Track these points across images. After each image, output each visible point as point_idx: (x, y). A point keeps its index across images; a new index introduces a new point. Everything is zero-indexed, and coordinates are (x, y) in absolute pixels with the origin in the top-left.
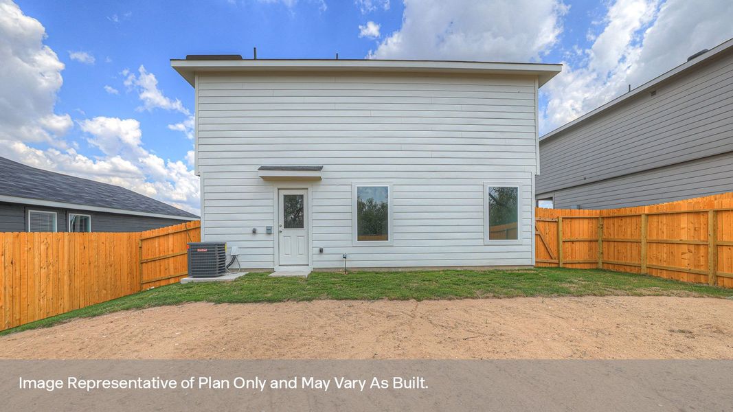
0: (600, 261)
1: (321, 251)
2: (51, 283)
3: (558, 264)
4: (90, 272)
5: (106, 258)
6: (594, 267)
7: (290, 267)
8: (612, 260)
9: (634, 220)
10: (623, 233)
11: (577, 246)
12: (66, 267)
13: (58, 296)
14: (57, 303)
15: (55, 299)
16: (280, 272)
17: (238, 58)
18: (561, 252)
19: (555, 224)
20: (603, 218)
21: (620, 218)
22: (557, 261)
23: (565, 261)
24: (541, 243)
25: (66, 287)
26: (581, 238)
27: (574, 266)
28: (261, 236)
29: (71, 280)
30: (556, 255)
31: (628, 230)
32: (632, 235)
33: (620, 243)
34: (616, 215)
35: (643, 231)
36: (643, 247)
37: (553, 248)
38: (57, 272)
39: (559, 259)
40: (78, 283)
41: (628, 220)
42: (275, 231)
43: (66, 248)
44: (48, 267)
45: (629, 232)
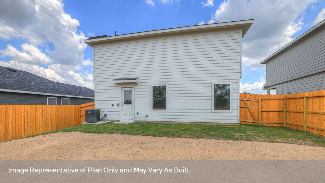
0: (285, 123)
1: (138, 113)
2: (44, 122)
3: (259, 123)
4: (59, 119)
5: (66, 114)
6: (281, 125)
7: (125, 120)
8: (291, 122)
9: (301, 100)
10: (296, 108)
11: (270, 114)
12: (49, 117)
13: (47, 127)
14: (46, 129)
15: (45, 128)
16: (122, 122)
17: (106, 36)
18: (260, 117)
19: (257, 102)
20: (287, 99)
21: (294, 99)
22: (258, 122)
23: (262, 122)
24: (249, 112)
25: (50, 124)
26: (273, 110)
27: (269, 125)
28: (115, 107)
29: (51, 122)
30: (257, 119)
31: (299, 106)
32: (300, 108)
33: (294, 113)
34: (293, 97)
35: (304, 107)
36: (304, 115)
37: (256, 115)
38: (46, 119)
39: (259, 121)
40: (54, 123)
41: (298, 100)
42: (120, 105)
43: (50, 110)
44: (43, 117)
45: (299, 108)
